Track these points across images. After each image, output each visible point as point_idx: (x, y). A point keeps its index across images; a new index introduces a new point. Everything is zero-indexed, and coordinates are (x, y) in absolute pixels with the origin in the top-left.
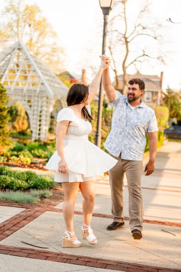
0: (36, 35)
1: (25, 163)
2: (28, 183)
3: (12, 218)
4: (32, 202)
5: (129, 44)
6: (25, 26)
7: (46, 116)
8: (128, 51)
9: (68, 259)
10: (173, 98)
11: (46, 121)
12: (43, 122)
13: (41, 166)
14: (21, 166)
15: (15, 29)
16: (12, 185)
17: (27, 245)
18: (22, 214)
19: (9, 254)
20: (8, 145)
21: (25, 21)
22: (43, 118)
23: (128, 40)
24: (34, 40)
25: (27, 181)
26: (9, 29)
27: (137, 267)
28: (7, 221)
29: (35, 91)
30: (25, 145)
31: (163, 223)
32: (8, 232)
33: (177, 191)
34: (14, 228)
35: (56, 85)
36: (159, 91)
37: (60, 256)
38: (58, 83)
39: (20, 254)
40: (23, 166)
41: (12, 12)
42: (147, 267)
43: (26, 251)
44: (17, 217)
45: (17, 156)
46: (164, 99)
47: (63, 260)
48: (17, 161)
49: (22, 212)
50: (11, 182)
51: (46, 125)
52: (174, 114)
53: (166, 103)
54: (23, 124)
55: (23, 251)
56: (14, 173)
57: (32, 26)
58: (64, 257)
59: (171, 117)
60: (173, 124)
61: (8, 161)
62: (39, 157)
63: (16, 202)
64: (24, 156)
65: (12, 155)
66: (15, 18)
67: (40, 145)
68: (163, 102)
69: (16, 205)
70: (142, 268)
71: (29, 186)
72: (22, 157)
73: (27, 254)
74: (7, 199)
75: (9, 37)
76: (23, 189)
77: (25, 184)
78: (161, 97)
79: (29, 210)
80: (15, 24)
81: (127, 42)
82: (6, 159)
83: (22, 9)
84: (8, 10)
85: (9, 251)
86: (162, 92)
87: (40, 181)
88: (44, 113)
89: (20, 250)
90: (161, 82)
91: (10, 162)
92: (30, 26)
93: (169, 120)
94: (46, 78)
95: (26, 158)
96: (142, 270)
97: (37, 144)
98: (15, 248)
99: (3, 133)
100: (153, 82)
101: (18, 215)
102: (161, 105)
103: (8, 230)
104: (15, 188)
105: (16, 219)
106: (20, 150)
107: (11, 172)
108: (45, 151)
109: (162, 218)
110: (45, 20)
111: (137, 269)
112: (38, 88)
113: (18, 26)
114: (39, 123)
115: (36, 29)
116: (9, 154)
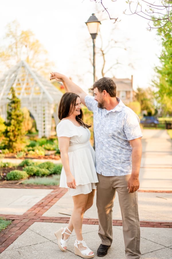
0: (31, 53)
1: (40, 155)
2: (50, 171)
3: (46, 197)
4: (57, 184)
5: (105, 56)
6: (22, 47)
7: (49, 117)
8: (105, 61)
9: (96, 222)
10: (143, 94)
11: (49, 121)
12: (47, 123)
13: (53, 156)
14: (38, 158)
15: (14, 50)
16: (38, 173)
17: (64, 215)
18: (52, 193)
19: (53, 222)
20: (24, 142)
21: (22, 43)
22: (46, 119)
23: (104, 52)
24: (30, 57)
25: (48, 168)
26: (10, 50)
27: (145, 223)
28: (43, 199)
29: (38, 99)
30: (36, 141)
31: (156, 192)
32: (46, 207)
33: (160, 168)
34: (50, 204)
35: (54, 93)
36: (131, 90)
37: (89, 221)
38: (56, 91)
39: (61, 221)
40: (40, 158)
41: (11, 36)
42: (152, 222)
43: (64, 219)
44: (49, 196)
45: (33, 150)
46: (136, 96)
47: (93, 223)
48: (34, 155)
49: (52, 192)
50: (37, 171)
51: (49, 124)
52: (144, 107)
53: (138, 99)
54: (28, 124)
55: (62, 219)
56: (37, 164)
57: (28, 46)
58: (93, 221)
59: (142, 110)
60: (144, 116)
61: (27, 155)
62: (49, 150)
63: (45, 185)
64: (39, 150)
65: (29, 151)
66: (14, 41)
67: (47, 141)
68: (135, 99)
69: (46, 187)
70: (149, 224)
71: (50, 172)
72: (37, 151)
73: (66, 221)
74: (37, 184)
75: (9, 56)
76: (46, 175)
77: (47, 172)
78: (133, 95)
79: (56, 190)
80: (14, 46)
81: (103, 54)
82: (25, 154)
83: (19, 33)
84: (8, 35)
85: (52, 220)
86: (133, 91)
87: (58, 169)
88: (46, 115)
89: (60, 219)
90: (131, 83)
91: (29, 156)
92: (26, 46)
93: (141, 113)
94: (46, 87)
95: (40, 151)
96: (149, 225)
97: (44, 140)
98: (56, 218)
99: (21, 134)
100: (126, 84)
101: (50, 194)
102: (134, 101)
103: (46, 206)
104: (40, 175)
105: (49, 197)
106: (33, 146)
107: (33, 164)
108: (52, 145)
109: (154, 188)
110: (37, 41)
111: (146, 224)
112: (41, 96)
113: (16, 48)
114: (43, 123)
115: (31, 49)
116: (26, 149)
